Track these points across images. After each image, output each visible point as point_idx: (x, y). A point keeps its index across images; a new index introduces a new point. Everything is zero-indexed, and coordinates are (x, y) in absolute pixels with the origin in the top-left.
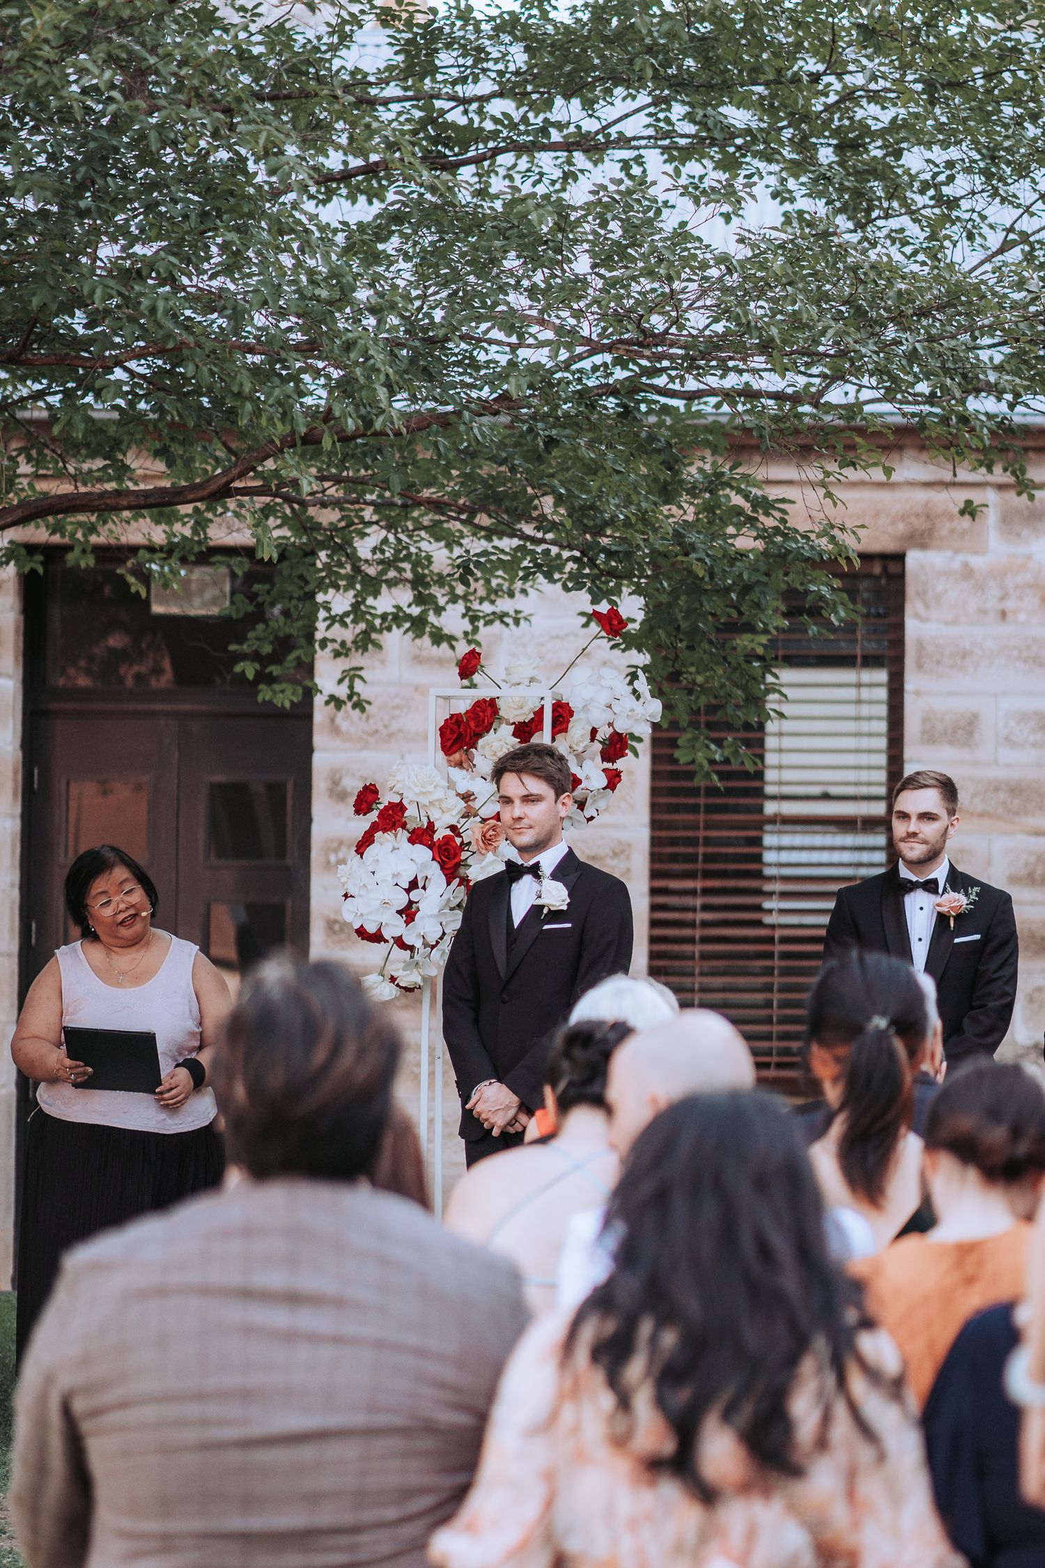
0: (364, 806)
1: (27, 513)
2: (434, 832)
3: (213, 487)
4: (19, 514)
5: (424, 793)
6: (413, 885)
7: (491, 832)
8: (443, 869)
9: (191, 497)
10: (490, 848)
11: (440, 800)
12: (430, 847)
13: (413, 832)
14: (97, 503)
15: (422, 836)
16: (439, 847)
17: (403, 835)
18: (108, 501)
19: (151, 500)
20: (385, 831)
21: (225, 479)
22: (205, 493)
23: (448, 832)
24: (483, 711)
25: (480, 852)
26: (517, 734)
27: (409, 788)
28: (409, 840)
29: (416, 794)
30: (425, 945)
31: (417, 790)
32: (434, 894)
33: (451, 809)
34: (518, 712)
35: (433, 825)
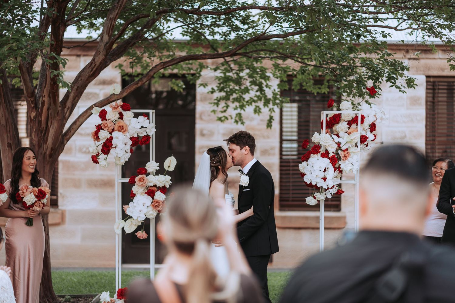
0: (305, 146)
1: (180, 60)
2: (329, 154)
3: (232, 53)
4: (178, 60)
5: (327, 142)
6: (325, 170)
7: (347, 154)
8: (332, 165)
9: (225, 55)
10: (347, 159)
11: (331, 145)
12: (329, 158)
13: (322, 154)
14: (199, 57)
15: (325, 155)
16: (332, 158)
17: (319, 155)
18: (203, 57)
19: (215, 57)
20: (314, 154)
21: (235, 50)
22: (229, 54)
23: (333, 154)
24: (337, 117)
25: (343, 160)
26: (348, 124)
27: (322, 141)
28: (321, 156)
29: (324, 143)
30: (328, 188)
31: (325, 142)
32: (331, 173)
33: (333, 147)
34: (348, 118)
35: (328, 152)
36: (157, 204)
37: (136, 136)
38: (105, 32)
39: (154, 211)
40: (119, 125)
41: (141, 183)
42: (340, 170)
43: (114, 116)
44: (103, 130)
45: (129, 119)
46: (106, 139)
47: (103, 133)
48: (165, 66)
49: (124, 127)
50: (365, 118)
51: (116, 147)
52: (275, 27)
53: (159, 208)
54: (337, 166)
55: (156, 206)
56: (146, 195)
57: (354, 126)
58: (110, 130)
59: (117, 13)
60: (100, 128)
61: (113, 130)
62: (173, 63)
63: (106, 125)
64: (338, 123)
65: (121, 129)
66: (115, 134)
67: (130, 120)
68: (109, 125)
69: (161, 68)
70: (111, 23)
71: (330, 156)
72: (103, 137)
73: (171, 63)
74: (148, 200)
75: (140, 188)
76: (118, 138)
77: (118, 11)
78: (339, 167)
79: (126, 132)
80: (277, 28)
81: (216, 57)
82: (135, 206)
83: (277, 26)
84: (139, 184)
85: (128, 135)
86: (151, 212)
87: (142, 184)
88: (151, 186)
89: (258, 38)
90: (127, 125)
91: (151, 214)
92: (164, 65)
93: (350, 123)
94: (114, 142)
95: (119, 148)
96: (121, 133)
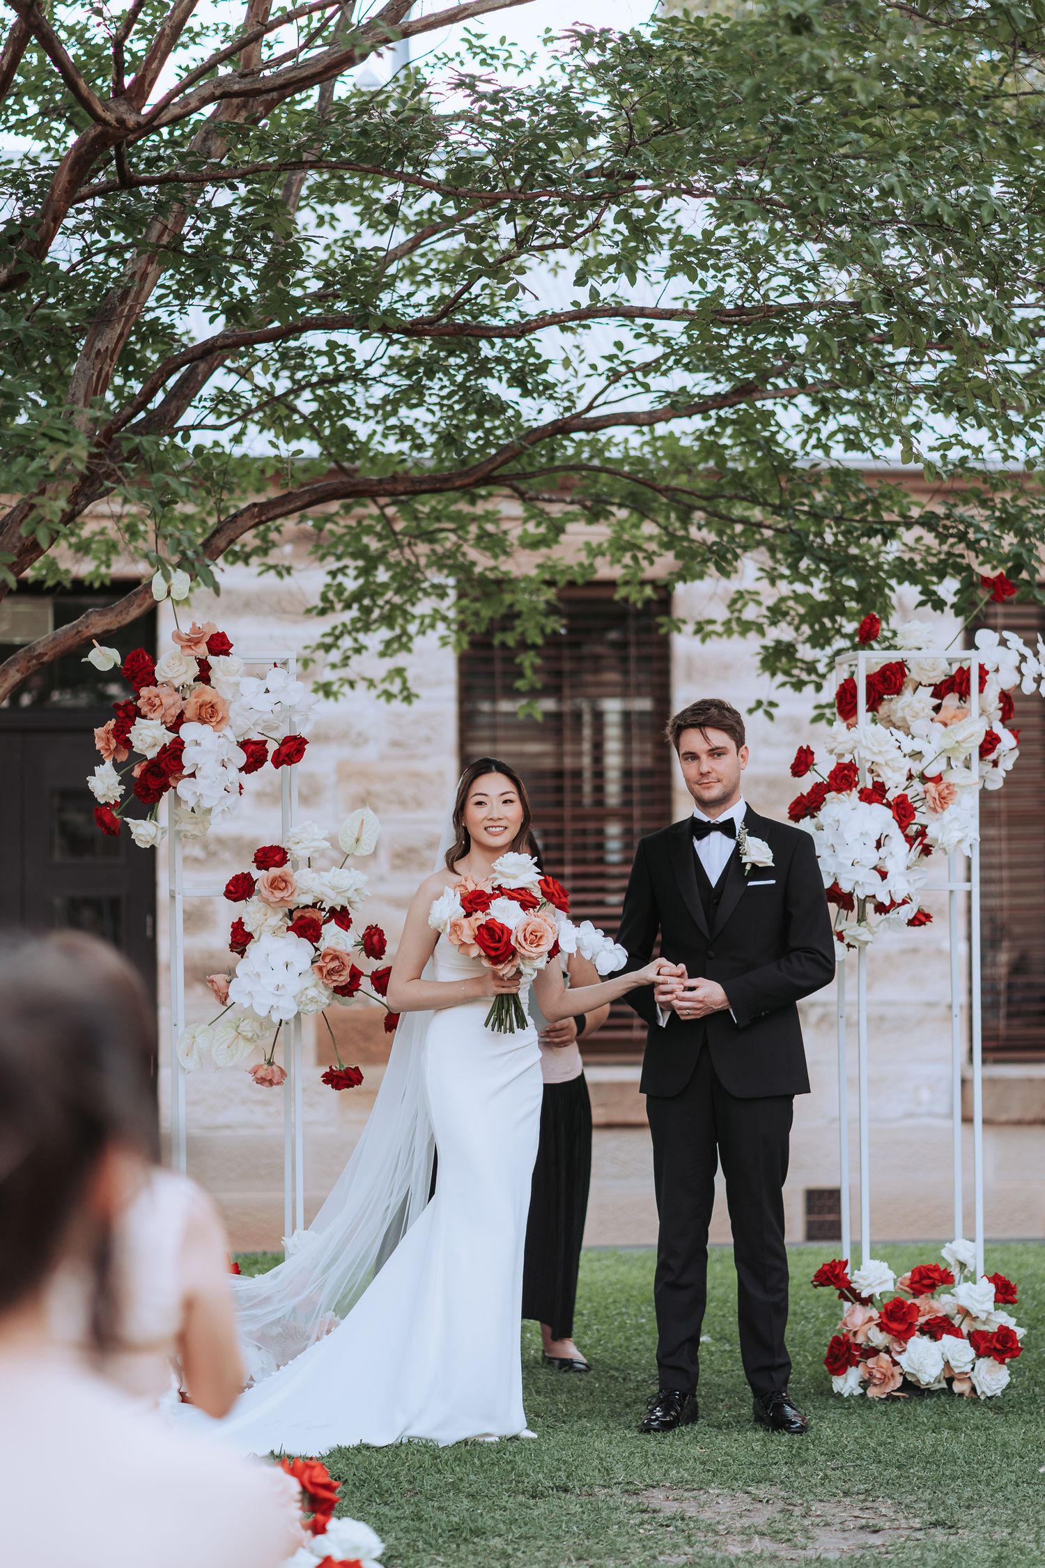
0: (803, 768)
1: (314, 497)
2: (886, 791)
3: (479, 474)
4: (306, 499)
5: (880, 752)
6: (879, 844)
7: (947, 791)
8: (900, 827)
9: (458, 483)
10: (945, 806)
11: (892, 760)
12: (888, 805)
13: (863, 792)
14: (376, 488)
15: (875, 794)
16: (897, 805)
17: (855, 793)
18: (387, 487)
19: (424, 487)
20: (839, 791)
21: (490, 467)
22: (471, 480)
23: (899, 792)
24: (891, 674)
25: (935, 810)
26: (934, 695)
27: (867, 748)
28: (861, 799)
29: (873, 753)
30: (893, 903)
31: (875, 749)
32: (899, 851)
33: (901, 769)
34: (931, 674)
35: (882, 785)
36: (335, 964)
37: (256, 737)
38: (79, 399)
39: (321, 988)
40: (200, 700)
41: (279, 894)
42: (925, 841)
43: (183, 669)
44: (144, 717)
45: (232, 679)
46: (158, 749)
47: (148, 727)
48: (264, 518)
49: (219, 707)
50: (987, 673)
51: (193, 775)
52: (626, 386)
53: (342, 978)
54: (912, 830)
55: (331, 972)
56: (292, 934)
57: (951, 700)
58: (171, 720)
59: (121, 335)
60: (132, 713)
61: (180, 720)
62: (291, 506)
63: (157, 702)
64: (898, 691)
65: (209, 714)
66: (188, 732)
67: (237, 684)
68: (167, 701)
69: (252, 523)
70: (101, 369)
71: (891, 796)
72: (149, 741)
73: (285, 509)
74: (299, 951)
75: (270, 911)
76: (197, 744)
77: (123, 328)
78: (922, 833)
79: (222, 725)
80: (631, 390)
81: (431, 486)
82: (258, 975)
83: (634, 386)
84: (272, 899)
85: (231, 735)
86: (312, 993)
87: (282, 899)
88: (307, 907)
89: (565, 423)
90: (224, 702)
91: (312, 1000)
92: (261, 514)
93: (940, 691)
94: (188, 757)
95: (205, 778)
96: (207, 728)
